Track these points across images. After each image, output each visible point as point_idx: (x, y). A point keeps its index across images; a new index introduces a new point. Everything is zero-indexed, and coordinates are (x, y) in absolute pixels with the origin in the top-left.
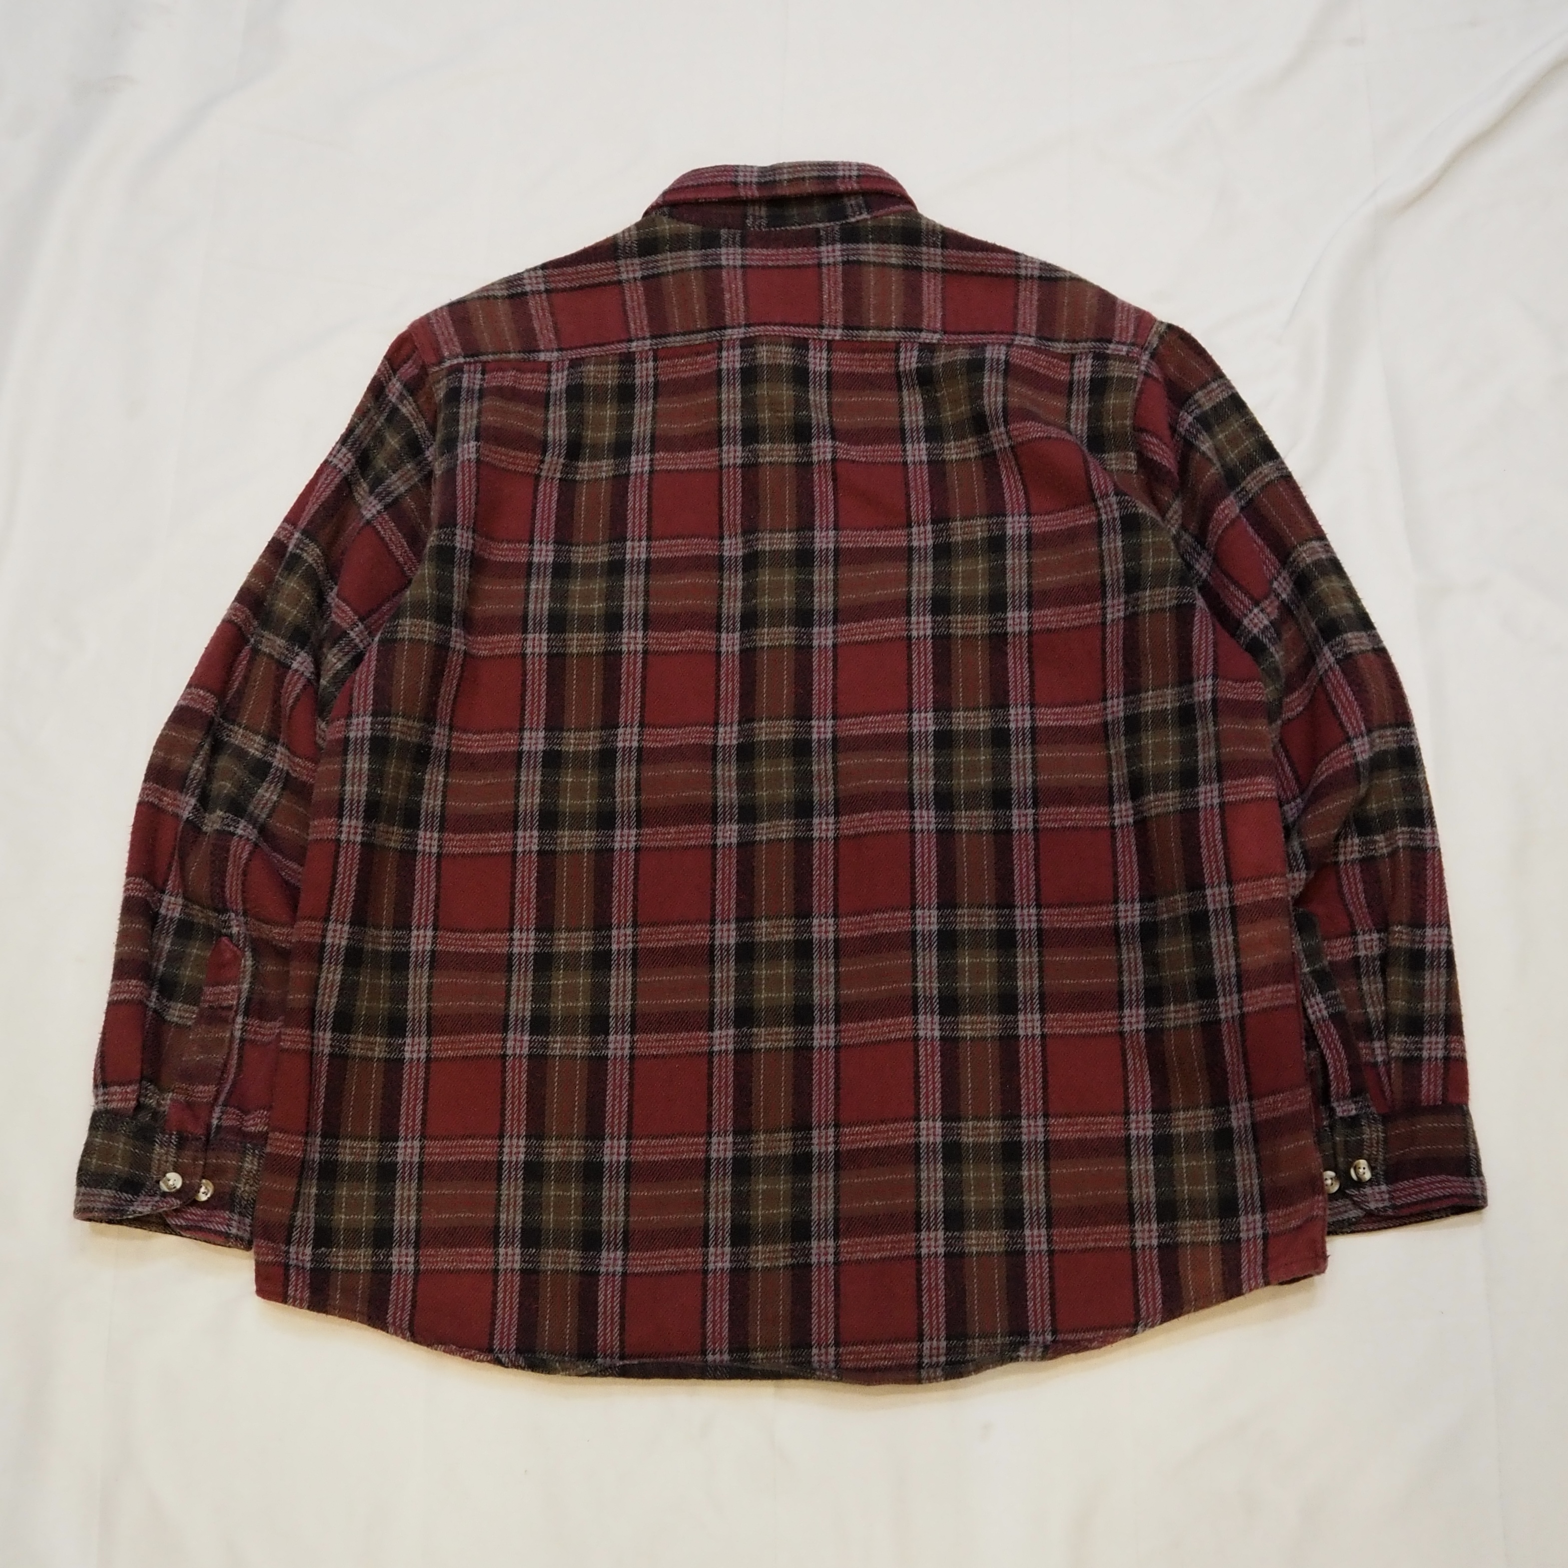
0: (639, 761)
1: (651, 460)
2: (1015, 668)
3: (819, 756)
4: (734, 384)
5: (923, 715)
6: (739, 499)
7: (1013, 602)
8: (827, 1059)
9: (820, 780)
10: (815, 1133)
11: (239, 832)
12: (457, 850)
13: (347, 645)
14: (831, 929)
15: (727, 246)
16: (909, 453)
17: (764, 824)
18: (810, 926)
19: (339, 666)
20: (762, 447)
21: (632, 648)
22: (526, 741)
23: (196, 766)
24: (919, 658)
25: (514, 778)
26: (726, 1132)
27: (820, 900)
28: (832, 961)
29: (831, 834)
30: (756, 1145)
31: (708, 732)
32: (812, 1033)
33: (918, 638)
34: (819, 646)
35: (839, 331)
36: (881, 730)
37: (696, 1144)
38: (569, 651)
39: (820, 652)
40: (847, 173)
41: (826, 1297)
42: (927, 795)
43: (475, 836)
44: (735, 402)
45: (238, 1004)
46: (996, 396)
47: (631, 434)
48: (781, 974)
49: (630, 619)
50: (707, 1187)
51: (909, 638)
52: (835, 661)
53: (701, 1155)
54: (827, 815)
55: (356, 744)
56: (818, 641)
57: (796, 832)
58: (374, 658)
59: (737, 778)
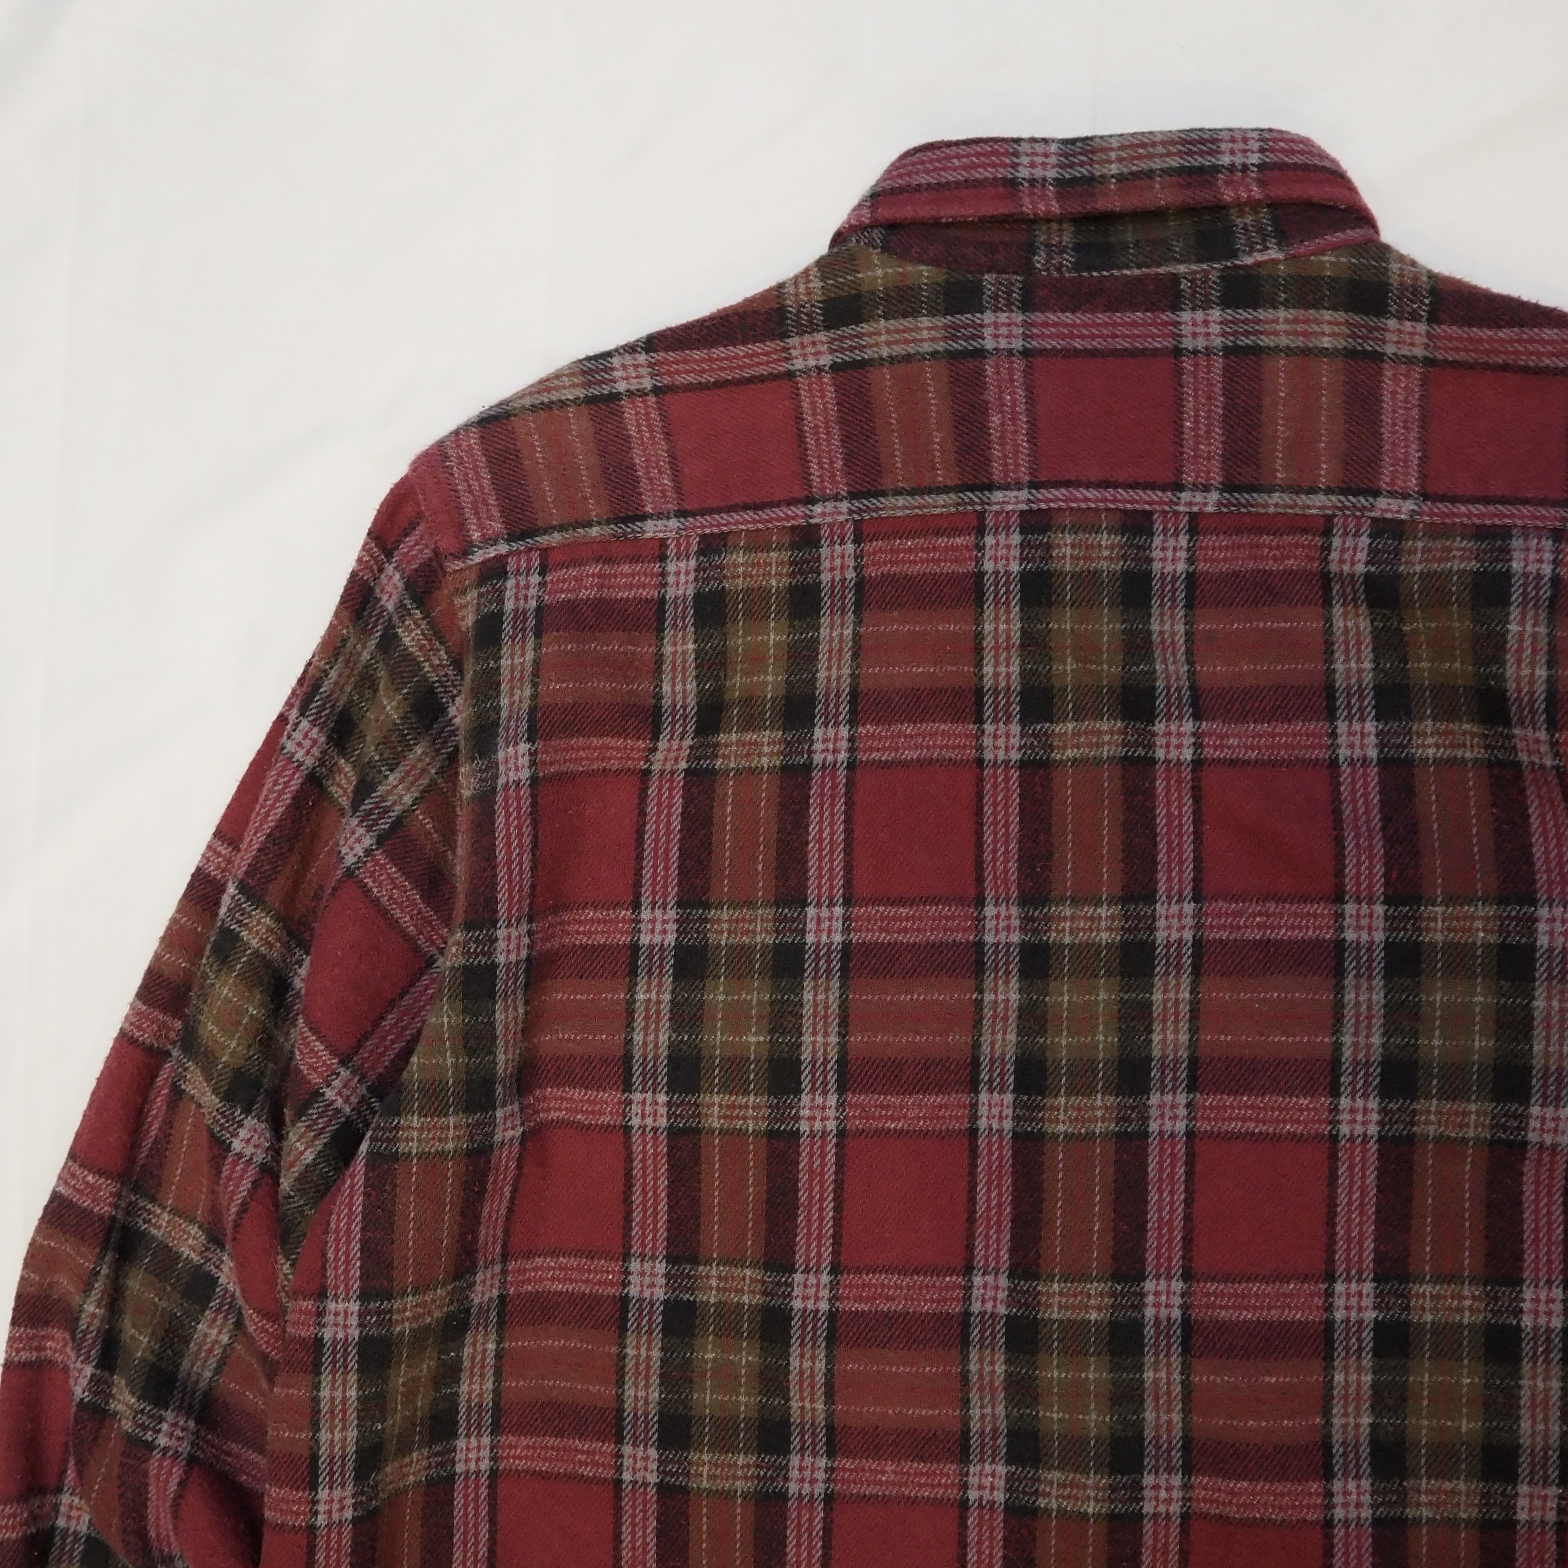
0: (831, 1339)
1: (851, 739)
2: (1537, 1201)
3: (1156, 1354)
4: (1007, 603)
5: (1354, 1286)
6: (1014, 828)
7: (1545, 1086)
9: (1157, 1399)
11: (162, 1441)
12: (521, 1464)
13: (321, 1115)
15: (996, 309)
16: (1342, 740)
17: (1055, 1475)
19: (309, 1157)
20: (1058, 728)
22: (634, 1279)
23: (90, 1308)
24: (1351, 1176)
25: (614, 1350)
29: (1175, 1508)
31: (955, 1286)
33: (1352, 1139)
34: (1161, 1133)
35: (1214, 496)
36: (1273, 1314)
38: (705, 1123)
39: (1161, 1144)
40: (1238, 160)
42: (1357, 1445)
43: (551, 1441)
44: (1008, 638)
46: (1532, 665)
47: (814, 679)
49: (813, 1073)
51: (1334, 1139)
52: (1190, 1164)
54: (1169, 1470)
55: (334, 1352)
56: (1159, 1122)
57: (1112, 1503)
58: (360, 1189)
59: (1005, 1380)
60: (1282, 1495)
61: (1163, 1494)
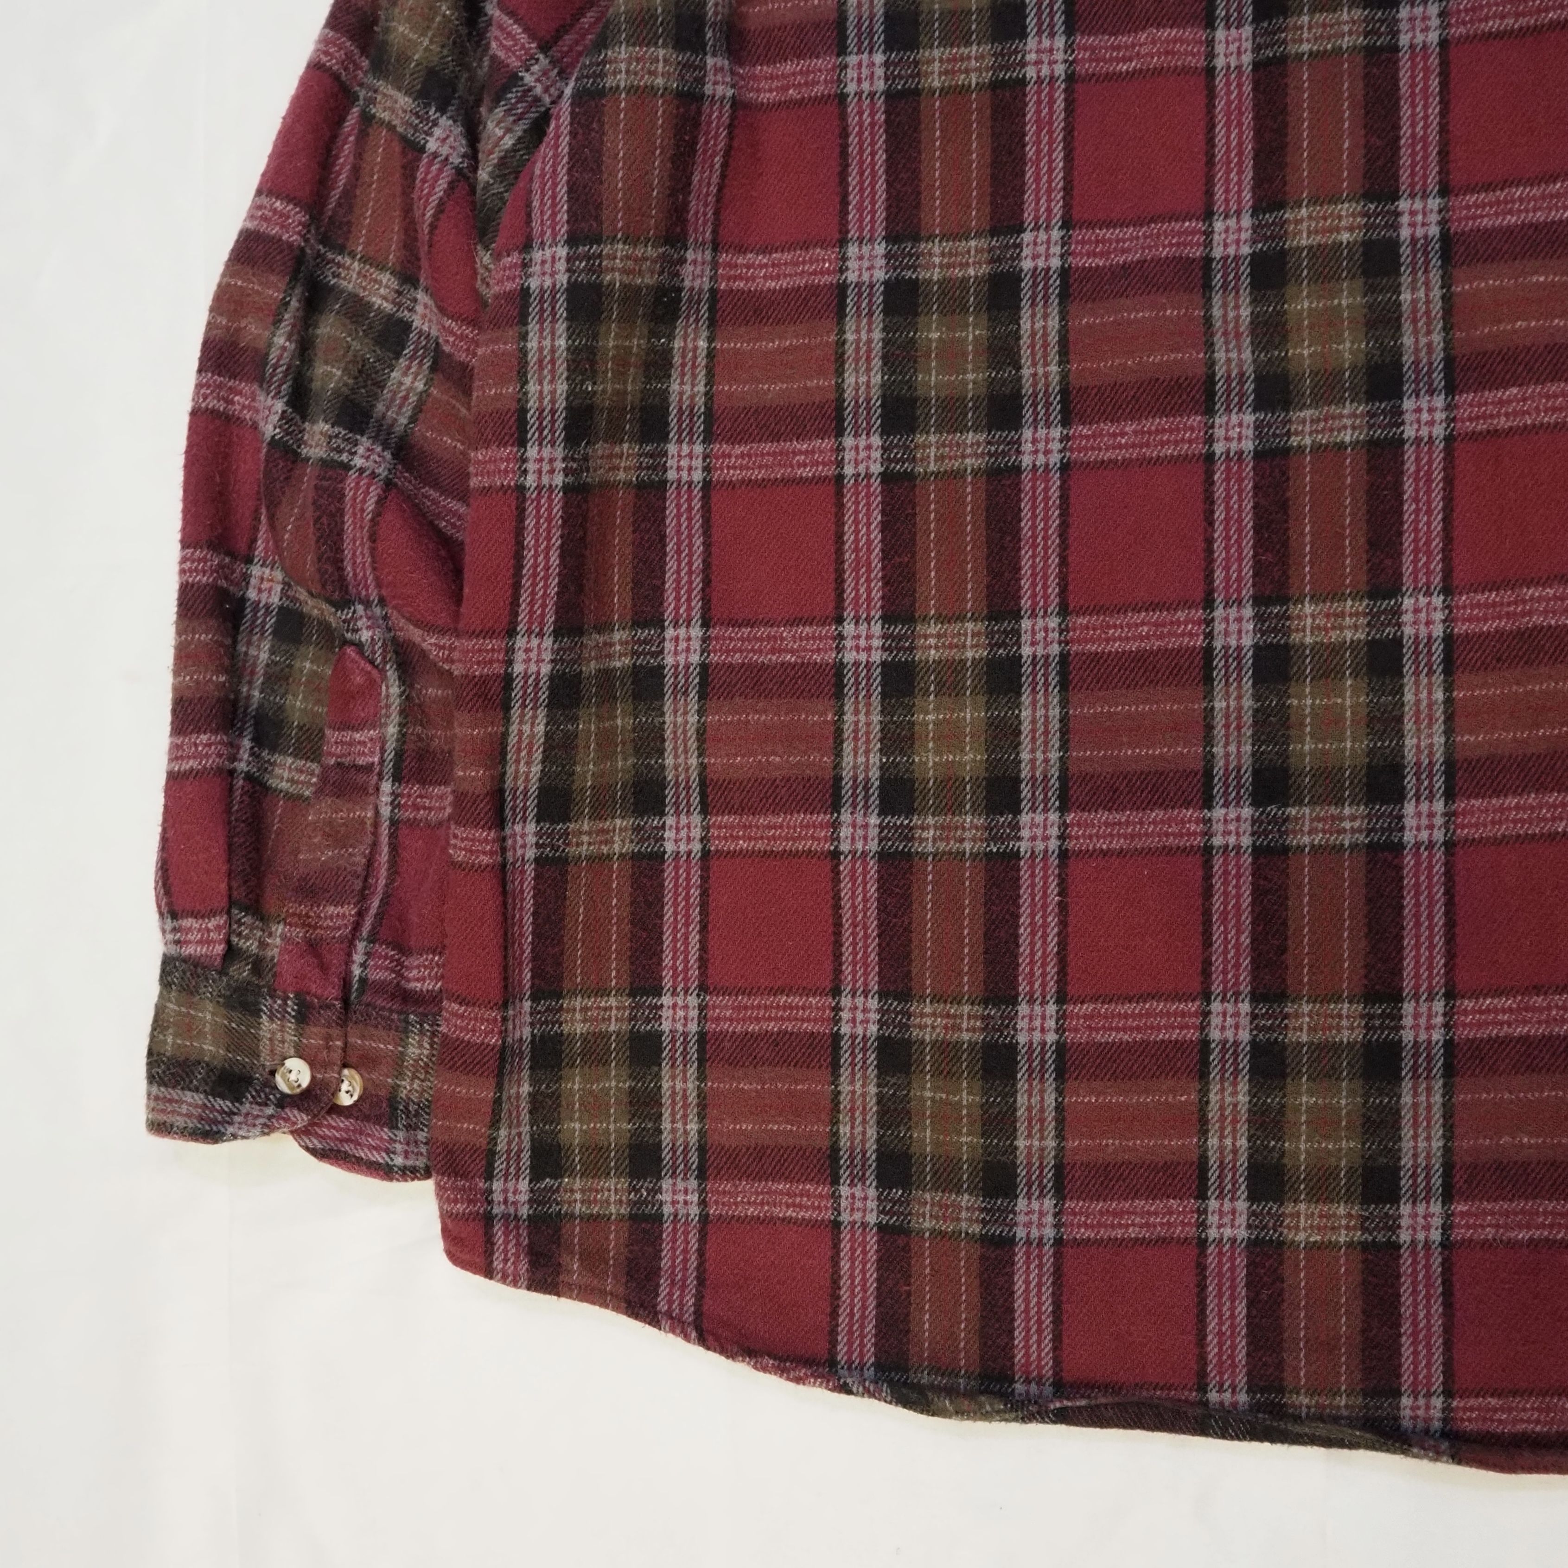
0: (1064, 296)
3: (1414, 272)
8: (1430, 867)
9: (1415, 321)
10: (1408, 1008)
11: (358, 462)
12: (736, 475)
13: (520, 100)
14: (1439, 616)
17: (1307, 413)
18: (1397, 612)
19: (508, 142)
21: (1045, 71)
22: (852, 264)
23: (280, 341)
25: (833, 338)
26: (1237, 994)
27: (1415, 561)
28: (1438, 678)
29: (1439, 431)
30: (1292, 1023)
31: (1193, 232)
32: (1400, 817)
34: (1412, 46)
36: (1540, 216)
37: (1183, 1015)
38: (925, 83)
39: (1412, 58)
41: (1428, 1307)
43: (768, 447)
45: (382, 761)
48: (1342, 705)
49: (1039, 14)
50: (1204, 1092)
52: (1445, 75)
53: (1192, 1035)
54: (1431, 392)
55: (542, 301)
56: (1410, 35)
57: (1370, 428)
58: (565, 130)
59: (1251, 323)
60: (1556, 396)
61: (1425, 416)
